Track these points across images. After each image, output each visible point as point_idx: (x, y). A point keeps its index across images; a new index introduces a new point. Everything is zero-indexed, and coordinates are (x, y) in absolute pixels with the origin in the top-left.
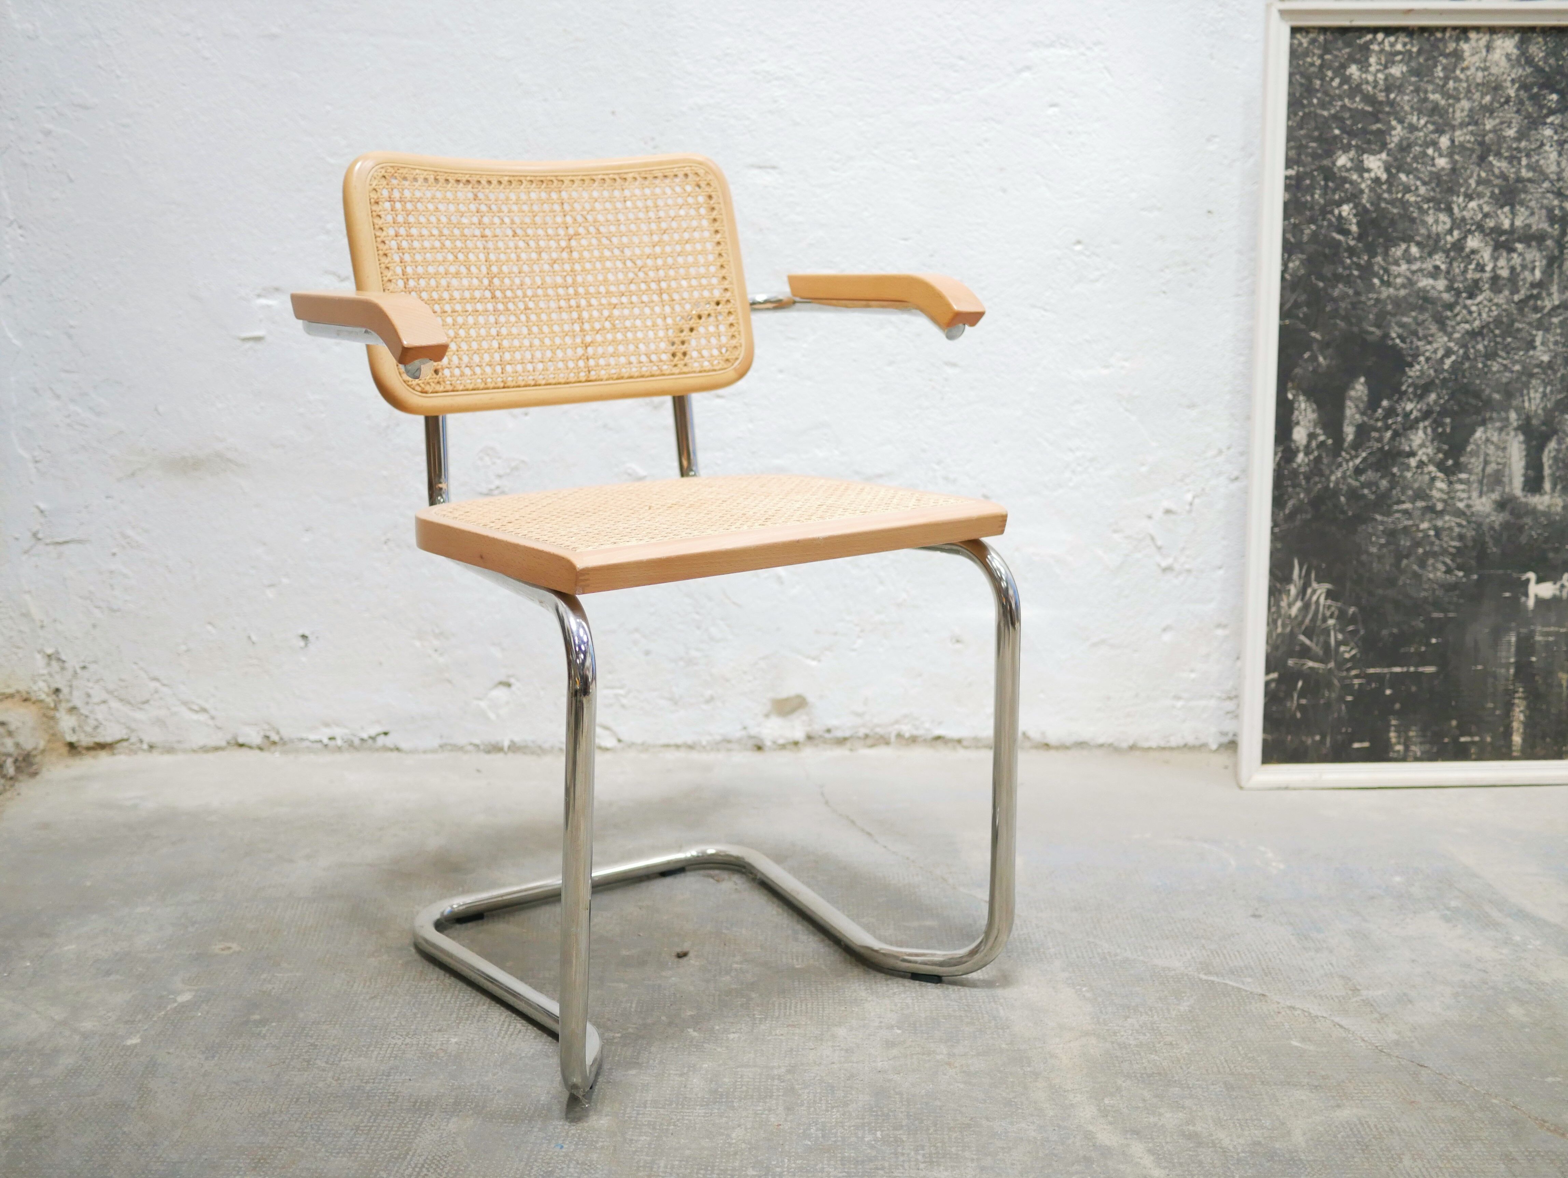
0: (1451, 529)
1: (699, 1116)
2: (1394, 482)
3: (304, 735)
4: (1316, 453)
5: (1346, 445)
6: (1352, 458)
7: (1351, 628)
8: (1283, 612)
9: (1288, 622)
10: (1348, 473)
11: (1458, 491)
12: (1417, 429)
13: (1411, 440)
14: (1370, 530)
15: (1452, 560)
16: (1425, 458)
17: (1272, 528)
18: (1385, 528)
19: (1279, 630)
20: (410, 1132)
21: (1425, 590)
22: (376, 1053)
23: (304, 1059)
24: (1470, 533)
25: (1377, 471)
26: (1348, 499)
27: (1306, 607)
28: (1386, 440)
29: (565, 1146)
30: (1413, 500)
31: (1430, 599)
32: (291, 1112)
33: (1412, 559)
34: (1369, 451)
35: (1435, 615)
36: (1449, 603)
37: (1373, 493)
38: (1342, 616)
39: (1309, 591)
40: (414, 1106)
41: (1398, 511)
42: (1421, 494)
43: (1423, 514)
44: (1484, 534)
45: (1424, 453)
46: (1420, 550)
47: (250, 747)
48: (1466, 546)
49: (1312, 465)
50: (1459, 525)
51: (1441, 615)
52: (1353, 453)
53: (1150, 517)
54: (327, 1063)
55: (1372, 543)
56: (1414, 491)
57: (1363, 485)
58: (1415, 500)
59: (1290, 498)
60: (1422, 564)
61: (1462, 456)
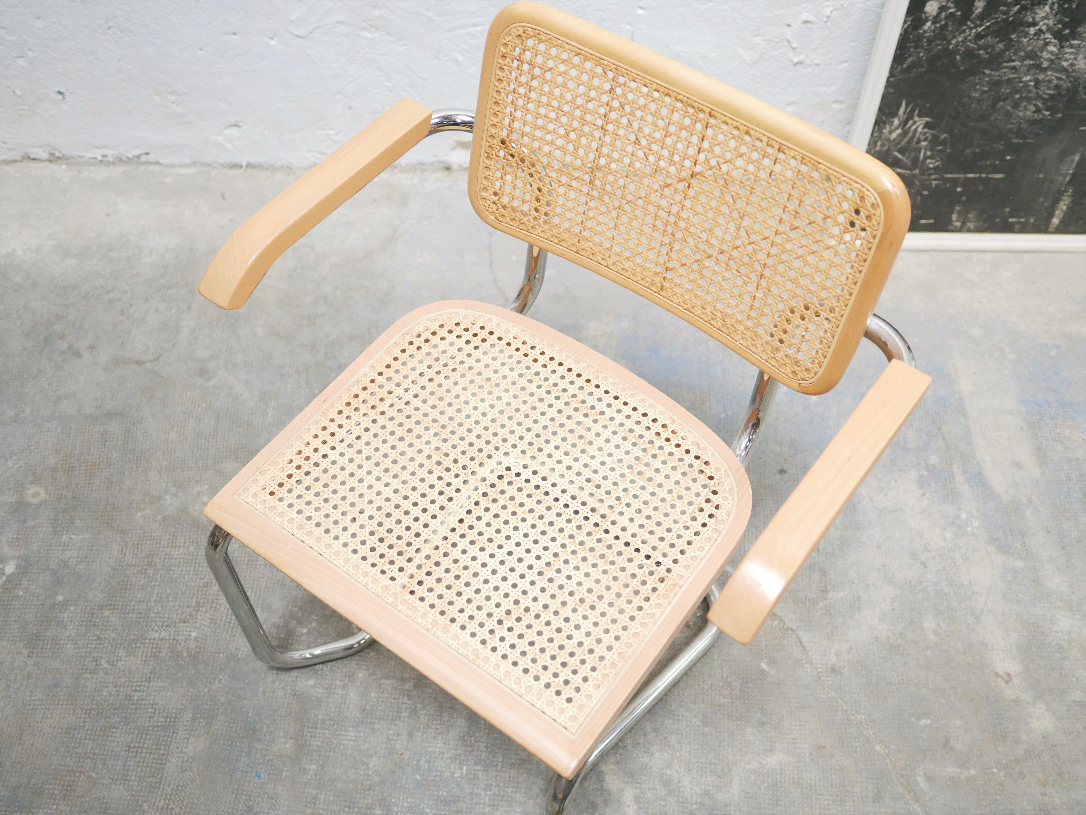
0: (1050, 81)
1: (350, 740)
2: (1009, 44)
3: (82, 154)
4: (943, 23)
5: (974, 15)
6: (975, 27)
7: (939, 148)
8: (884, 136)
9: (886, 142)
10: (969, 38)
11: (1067, 53)
12: (1046, 4)
13: (1036, 14)
14: (977, 81)
15: (1043, 104)
16: (1044, 28)
17: (888, 78)
18: (991, 80)
19: (878, 148)
20: (163, 755)
21: (1012, 124)
22: (141, 650)
23: (93, 657)
24: (1066, 85)
25: (996, 37)
26: (962, 59)
27: (905, 133)
28: (1012, 13)
29: (262, 776)
30: (1022, 59)
31: (1015, 130)
32: (86, 728)
33: (1008, 102)
34: (992, 21)
35: (1016, 141)
36: (1030, 133)
37: (987, 53)
38: (934, 141)
39: (910, 122)
40: (165, 722)
41: (1006, 67)
42: (1031, 55)
43: (1028, 70)
44: (1079, 84)
45: (1045, 24)
46: (1017, 96)
47: (41, 160)
48: (1059, 94)
49: (937, 31)
50: (1059, 79)
51: (1021, 141)
52: (978, 22)
53: (789, 26)
54: (108, 662)
55: (976, 90)
56: (1025, 53)
57: (980, 48)
58: (1025, 60)
59: (911, 56)
60: (1016, 105)
61: (1080, 26)
